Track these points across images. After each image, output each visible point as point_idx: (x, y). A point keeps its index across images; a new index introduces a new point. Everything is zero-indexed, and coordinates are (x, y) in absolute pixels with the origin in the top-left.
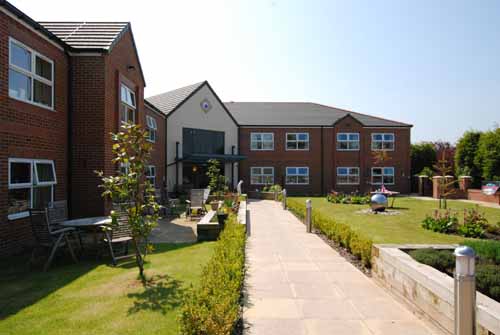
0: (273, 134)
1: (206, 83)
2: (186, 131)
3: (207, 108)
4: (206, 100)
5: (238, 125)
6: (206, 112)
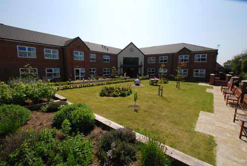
2: (124, 58)
3: (132, 51)
4: (132, 48)
5: (144, 55)
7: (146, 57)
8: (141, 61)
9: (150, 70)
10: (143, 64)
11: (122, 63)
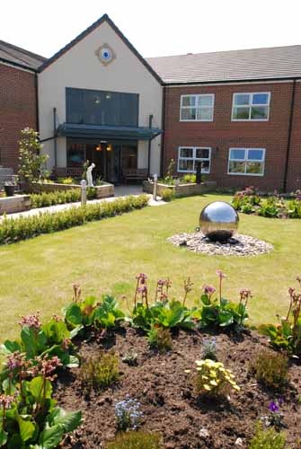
0: (213, 95)
1: (105, 18)
2: (71, 93)
3: (106, 57)
4: (106, 46)
5: (163, 84)
6: (105, 64)
7: (171, 94)
8: (150, 109)
9: (189, 153)
10: (157, 123)
11: (62, 118)
